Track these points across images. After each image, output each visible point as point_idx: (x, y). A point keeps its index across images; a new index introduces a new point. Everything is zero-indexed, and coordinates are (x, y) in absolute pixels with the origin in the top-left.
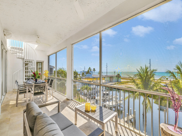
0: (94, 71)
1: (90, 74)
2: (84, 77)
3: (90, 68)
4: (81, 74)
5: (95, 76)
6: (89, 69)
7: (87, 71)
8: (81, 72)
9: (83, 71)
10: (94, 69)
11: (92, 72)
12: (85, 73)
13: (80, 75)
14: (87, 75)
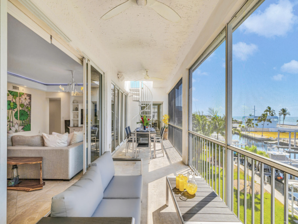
0: (285, 115)
1: (271, 122)
2: (253, 129)
3: (270, 108)
4: (245, 121)
5: (285, 128)
6: (267, 111)
7: (260, 115)
8: (244, 117)
9: (251, 116)
10: (284, 111)
11: (277, 118)
12: (256, 120)
13: (241, 123)
14: (259, 124)
